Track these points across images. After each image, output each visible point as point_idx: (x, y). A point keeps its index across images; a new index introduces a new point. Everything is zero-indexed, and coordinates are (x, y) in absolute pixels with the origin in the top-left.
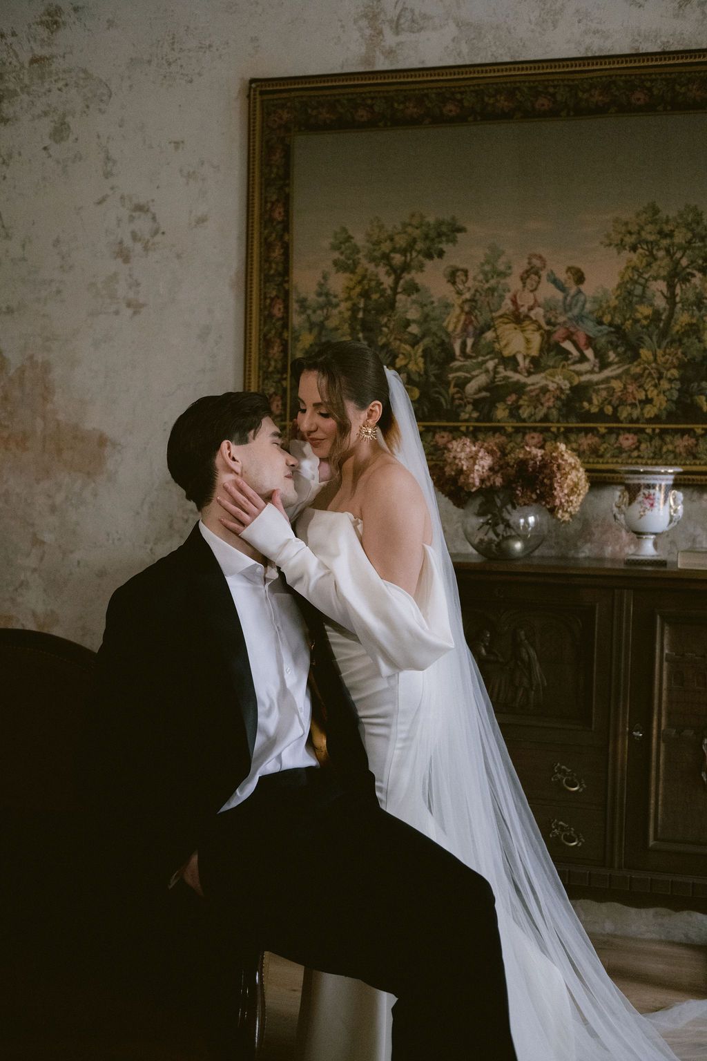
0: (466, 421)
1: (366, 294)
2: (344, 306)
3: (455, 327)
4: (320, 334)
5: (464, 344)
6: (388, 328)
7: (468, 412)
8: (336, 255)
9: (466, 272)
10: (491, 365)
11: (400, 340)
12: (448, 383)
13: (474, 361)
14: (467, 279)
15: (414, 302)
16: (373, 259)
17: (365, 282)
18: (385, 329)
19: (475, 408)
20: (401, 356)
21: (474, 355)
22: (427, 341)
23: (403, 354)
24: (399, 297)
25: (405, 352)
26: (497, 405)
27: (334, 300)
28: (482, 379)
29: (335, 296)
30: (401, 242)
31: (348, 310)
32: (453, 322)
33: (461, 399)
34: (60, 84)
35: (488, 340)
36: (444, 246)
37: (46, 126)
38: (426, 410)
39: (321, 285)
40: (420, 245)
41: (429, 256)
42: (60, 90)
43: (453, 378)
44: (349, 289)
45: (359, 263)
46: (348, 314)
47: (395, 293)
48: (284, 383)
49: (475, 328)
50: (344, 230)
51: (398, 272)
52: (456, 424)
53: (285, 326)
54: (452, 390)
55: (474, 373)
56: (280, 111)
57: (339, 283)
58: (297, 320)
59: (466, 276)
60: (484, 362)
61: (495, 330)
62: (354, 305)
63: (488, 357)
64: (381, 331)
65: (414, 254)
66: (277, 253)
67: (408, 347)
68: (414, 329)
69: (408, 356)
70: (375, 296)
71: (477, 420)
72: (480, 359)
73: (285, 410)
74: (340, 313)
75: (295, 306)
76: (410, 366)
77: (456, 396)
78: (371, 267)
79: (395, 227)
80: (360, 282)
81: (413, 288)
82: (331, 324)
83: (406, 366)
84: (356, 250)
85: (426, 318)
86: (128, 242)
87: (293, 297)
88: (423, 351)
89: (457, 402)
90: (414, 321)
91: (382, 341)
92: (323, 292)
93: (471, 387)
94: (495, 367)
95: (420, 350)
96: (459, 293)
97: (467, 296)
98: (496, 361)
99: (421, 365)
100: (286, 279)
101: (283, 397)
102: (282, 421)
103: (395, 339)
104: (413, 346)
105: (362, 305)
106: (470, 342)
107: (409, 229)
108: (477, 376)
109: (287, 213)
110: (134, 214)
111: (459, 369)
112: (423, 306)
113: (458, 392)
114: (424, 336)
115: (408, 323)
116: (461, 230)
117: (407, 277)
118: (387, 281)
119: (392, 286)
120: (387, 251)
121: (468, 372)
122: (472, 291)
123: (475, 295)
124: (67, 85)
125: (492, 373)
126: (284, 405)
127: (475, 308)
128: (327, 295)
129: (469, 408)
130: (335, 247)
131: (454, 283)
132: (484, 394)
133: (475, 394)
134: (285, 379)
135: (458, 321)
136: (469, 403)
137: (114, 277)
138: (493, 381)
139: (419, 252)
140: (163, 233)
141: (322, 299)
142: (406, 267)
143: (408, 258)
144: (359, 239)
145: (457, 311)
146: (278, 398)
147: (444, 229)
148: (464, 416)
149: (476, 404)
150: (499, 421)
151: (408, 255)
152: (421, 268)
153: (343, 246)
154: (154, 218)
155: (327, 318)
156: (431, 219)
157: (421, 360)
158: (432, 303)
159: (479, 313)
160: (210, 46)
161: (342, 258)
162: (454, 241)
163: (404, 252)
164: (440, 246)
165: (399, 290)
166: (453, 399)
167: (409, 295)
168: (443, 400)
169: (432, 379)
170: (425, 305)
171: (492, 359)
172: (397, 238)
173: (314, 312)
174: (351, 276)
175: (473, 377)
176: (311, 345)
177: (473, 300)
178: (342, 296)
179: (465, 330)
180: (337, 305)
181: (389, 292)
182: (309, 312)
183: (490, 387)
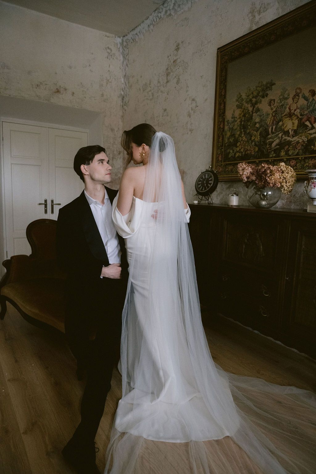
0: (271, 158)
1: (244, 116)
2: (239, 120)
3: (270, 122)
4: (232, 132)
5: (272, 128)
6: (250, 126)
7: (273, 154)
8: (237, 103)
9: (274, 100)
10: (280, 135)
11: (253, 130)
12: (266, 144)
13: (275, 134)
14: (275, 103)
15: (258, 115)
16: (247, 102)
17: (245, 111)
18: (249, 127)
19: (274, 153)
20: (253, 136)
21: (275, 132)
22: (261, 129)
23: (254, 135)
24: (254, 114)
25: (254, 134)
26: (282, 151)
27: (236, 119)
28: (277, 141)
29: (236, 118)
30: (255, 94)
31: (239, 122)
32: (269, 121)
33: (270, 149)
34: (178, 67)
35: (280, 126)
36: (268, 92)
37: (175, 80)
38: (259, 155)
39: (233, 114)
40: (261, 94)
41: (263, 97)
42: (178, 68)
43: (268, 142)
44: (240, 114)
45: (243, 104)
46: (239, 123)
47: (253, 113)
48: (222, 150)
49: (276, 121)
50: (240, 94)
51: (253, 105)
52: (268, 159)
53: (223, 131)
54: (268, 146)
55: (275, 139)
56: (225, 57)
57: (238, 113)
58: (226, 128)
59: (274, 102)
60: (278, 134)
61: (282, 122)
62: (241, 120)
63: (279, 132)
64: (248, 127)
65: (259, 97)
66: (222, 107)
67: (255, 133)
68: (257, 125)
69: (255, 136)
70: (247, 116)
71: (275, 157)
72: (277, 133)
73: (222, 159)
74: (237, 123)
75: (226, 123)
76: (256, 139)
77: (269, 149)
78: (246, 105)
79: (254, 89)
80: (243, 111)
81: (258, 110)
82: (235, 128)
83: (254, 139)
84: (243, 100)
85: (261, 121)
86: (191, 111)
87: (226, 120)
88: (260, 133)
89: (269, 151)
90: (258, 122)
91: (248, 131)
92: (233, 117)
93: (274, 145)
94: (282, 136)
95: (259, 133)
96: (272, 109)
97: (274, 109)
98: (282, 133)
99: (259, 138)
100: (224, 114)
101: (222, 155)
102: (221, 162)
103: (252, 130)
104: (257, 132)
105: (243, 119)
106: (274, 127)
107: (258, 88)
108: (276, 140)
109: (225, 92)
110: (192, 102)
111: (270, 138)
112: (260, 116)
113: (269, 147)
114: (260, 128)
115: (256, 123)
116: (274, 84)
117: (256, 106)
118: (251, 109)
119: (252, 111)
120: (251, 98)
121: (273, 139)
122: (276, 107)
123: (277, 109)
124: (179, 67)
125: (280, 138)
126: (222, 157)
127: (277, 114)
128: (234, 117)
129: (273, 152)
130: (237, 100)
131: (270, 105)
132: (278, 147)
133: (275, 147)
134: (223, 148)
135: (271, 120)
136: (273, 151)
137: (187, 123)
138: (281, 141)
139: (260, 96)
140: (198, 106)
141: (233, 120)
142: (256, 103)
143: (257, 100)
144: (244, 96)
145: (271, 115)
146: (221, 155)
147: (268, 85)
148: (271, 156)
149: (275, 151)
150: (282, 157)
151: (257, 98)
152: (260, 102)
153: (239, 100)
154: (196, 102)
155: (234, 126)
156: (264, 83)
157: (259, 136)
158: (263, 114)
159: (278, 116)
160: (210, 41)
161: (239, 104)
162: (271, 89)
163: (256, 97)
164: (267, 92)
165: (254, 112)
166: (268, 150)
167: (257, 113)
168: (265, 150)
169: (262, 143)
170: (261, 116)
171: (281, 133)
172: (254, 93)
173: (231, 124)
174: (241, 110)
175: (275, 140)
176: (229, 136)
177: (276, 111)
178: (238, 118)
179: (273, 123)
180: (237, 121)
181: (251, 113)
182: (229, 124)
183: (279, 144)
